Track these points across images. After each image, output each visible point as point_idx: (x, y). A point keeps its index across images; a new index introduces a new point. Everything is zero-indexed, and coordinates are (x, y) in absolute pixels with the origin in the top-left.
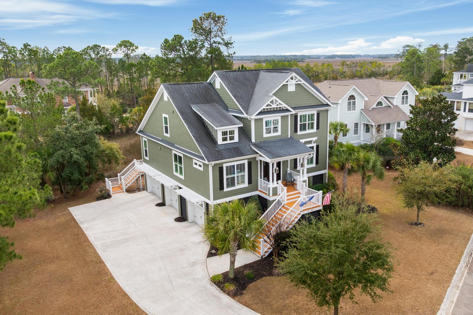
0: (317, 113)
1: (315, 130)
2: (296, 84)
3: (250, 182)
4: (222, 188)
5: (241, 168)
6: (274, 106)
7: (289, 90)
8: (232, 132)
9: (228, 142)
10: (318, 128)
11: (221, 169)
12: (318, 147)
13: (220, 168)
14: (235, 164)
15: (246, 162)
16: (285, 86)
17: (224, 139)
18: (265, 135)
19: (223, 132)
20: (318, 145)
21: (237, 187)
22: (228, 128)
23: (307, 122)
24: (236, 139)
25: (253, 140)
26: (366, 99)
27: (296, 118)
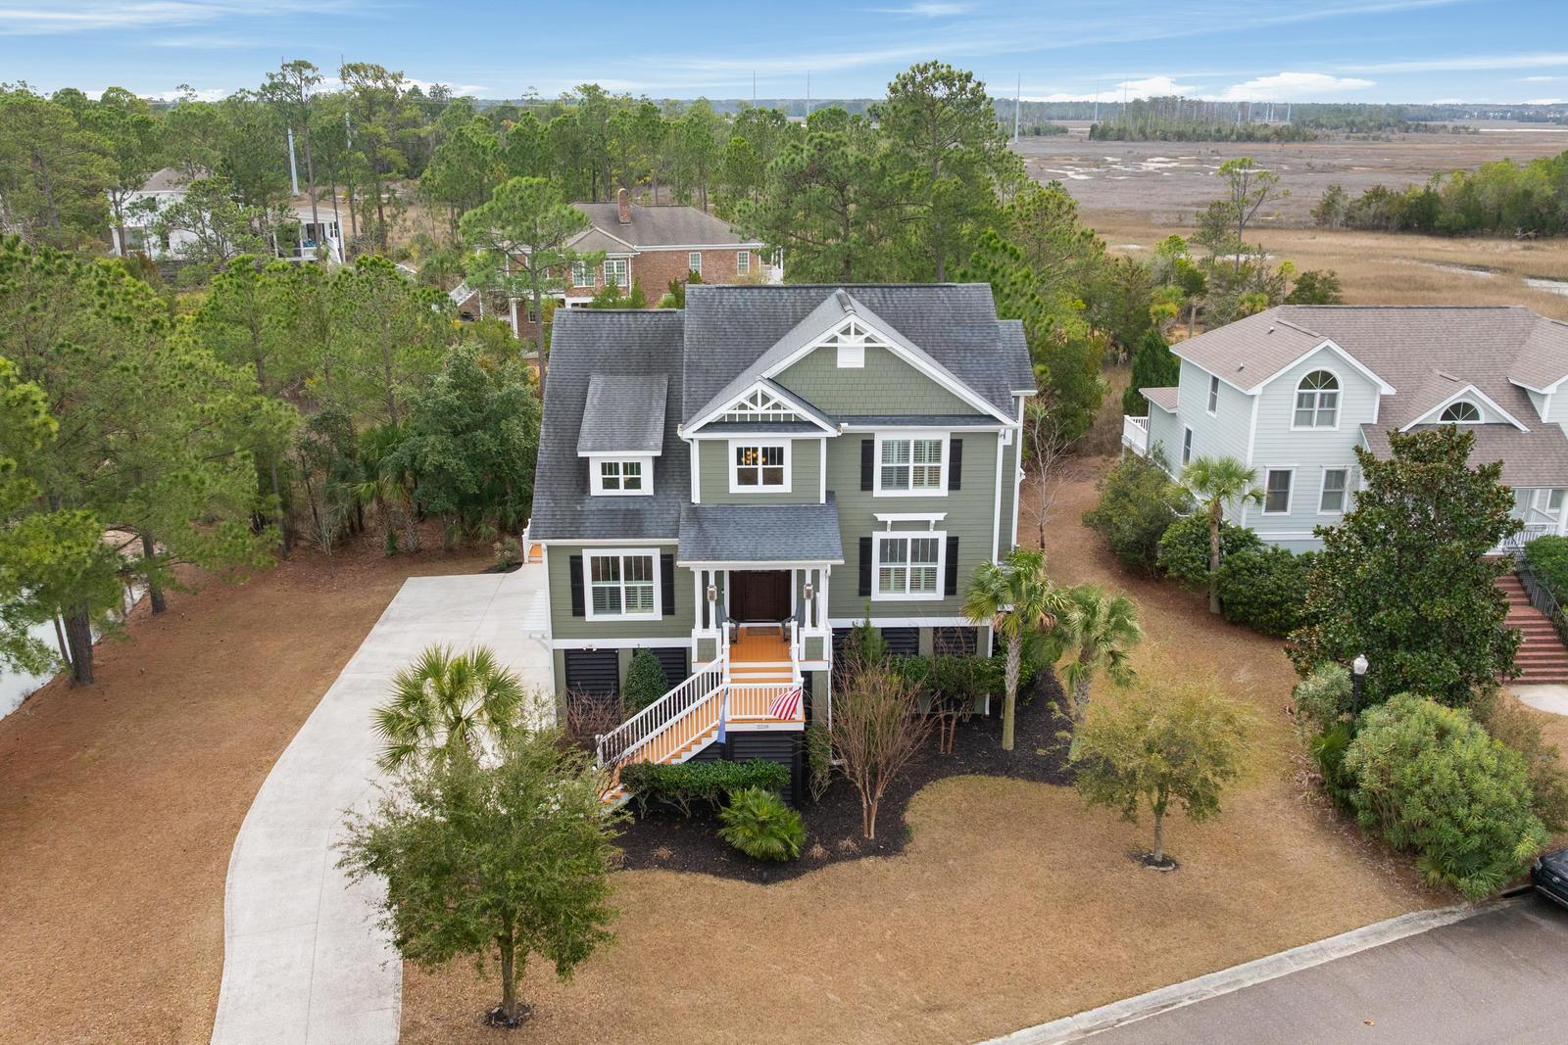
0: (952, 441)
1: (943, 490)
2: (867, 349)
3: (668, 608)
4: (578, 609)
5: (639, 569)
6: (760, 410)
7: (841, 364)
8: (633, 468)
9: (622, 491)
10: (955, 483)
11: (576, 563)
12: (953, 544)
13: (572, 557)
14: (621, 554)
15: (656, 556)
16: (827, 354)
17: (610, 484)
18: (735, 487)
19: (604, 465)
20: (957, 538)
21: (625, 616)
22: (621, 457)
23: (911, 464)
24: (647, 487)
25: (696, 498)
26: (1387, 390)
27: (868, 446)
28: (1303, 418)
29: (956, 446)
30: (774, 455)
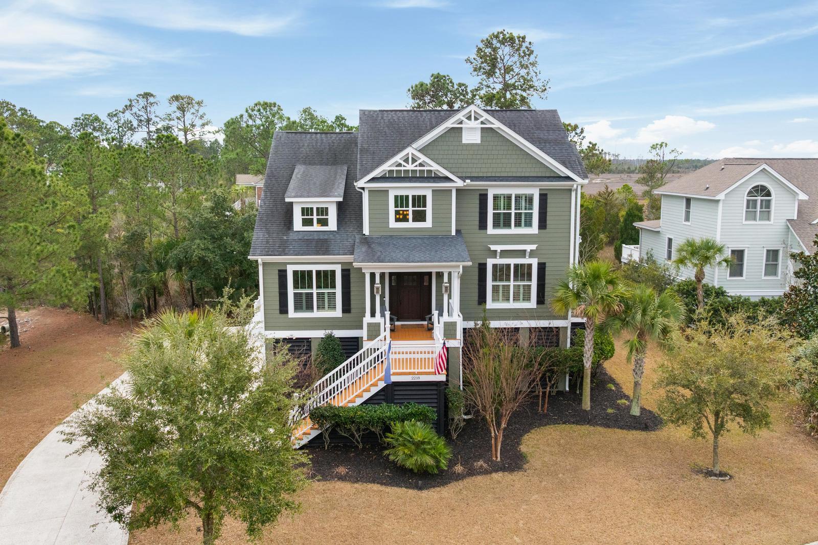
0: (541, 195)
1: (534, 229)
2: (482, 129)
3: (346, 308)
4: (284, 309)
5: (326, 279)
6: (410, 167)
7: (464, 141)
8: (323, 211)
9: (316, 227)
10: (543, 224)
11: (282, 275)
12: (542, 267)
13: (280, 271)
14: (314, 268)
15: (338, 269)
16: (456, 132)
17: (307, 222)
18: (393, 224)
19: (303, 209)
20: (544, 264)
21: (316, 314)
22: (315, 202)
23: (513, 211)
24: (333, 225)
25: (366, 231)
26: (803, 196)
27: (483, 198)
28: (751, 214)
29: (543, 198)
30: (420, 201)
